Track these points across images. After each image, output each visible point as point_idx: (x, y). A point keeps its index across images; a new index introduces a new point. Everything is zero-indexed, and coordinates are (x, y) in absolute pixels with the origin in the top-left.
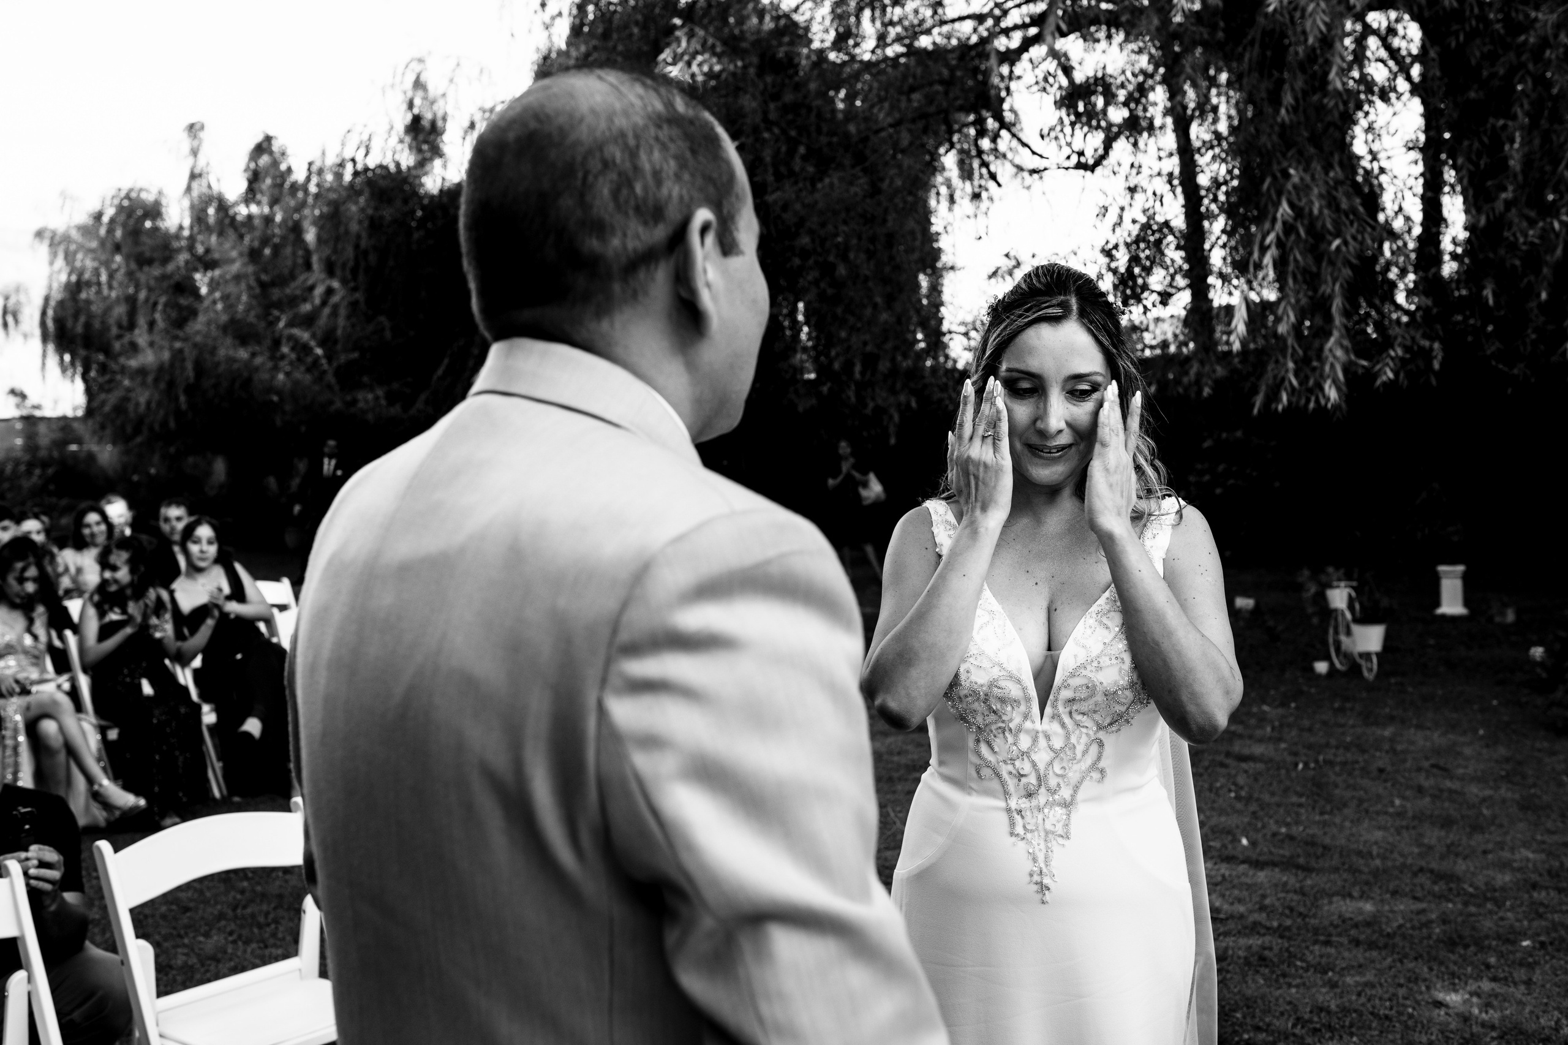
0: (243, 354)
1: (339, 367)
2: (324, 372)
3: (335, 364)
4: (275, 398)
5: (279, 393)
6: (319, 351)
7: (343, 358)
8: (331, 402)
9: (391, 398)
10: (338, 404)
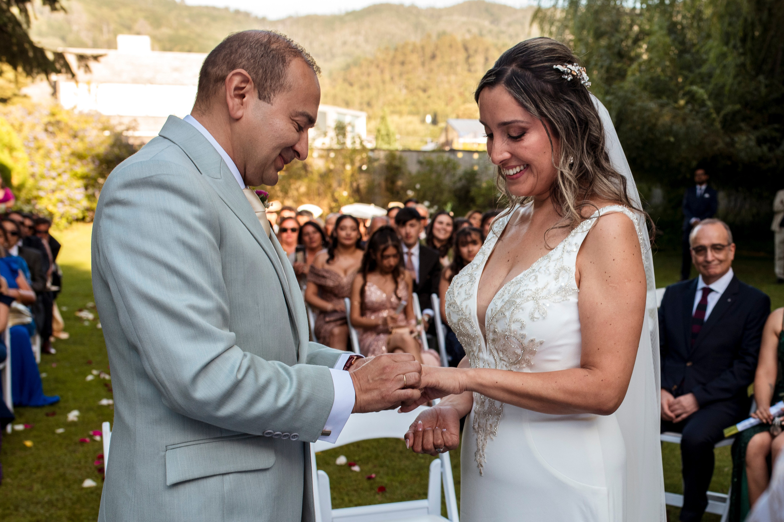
0: (653, 105)
1: (725, 116)
2: (714, 120)
3: (723, 113)
4: (672, 139)
5: (676, 136)
6: (709, 103)
7: (729, 108)
8: (716, 143)
9: (760, 142)
10: (721, 145)
